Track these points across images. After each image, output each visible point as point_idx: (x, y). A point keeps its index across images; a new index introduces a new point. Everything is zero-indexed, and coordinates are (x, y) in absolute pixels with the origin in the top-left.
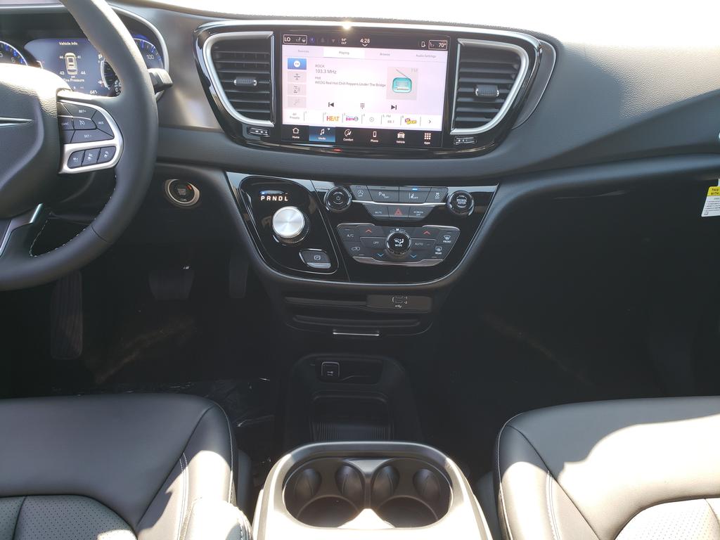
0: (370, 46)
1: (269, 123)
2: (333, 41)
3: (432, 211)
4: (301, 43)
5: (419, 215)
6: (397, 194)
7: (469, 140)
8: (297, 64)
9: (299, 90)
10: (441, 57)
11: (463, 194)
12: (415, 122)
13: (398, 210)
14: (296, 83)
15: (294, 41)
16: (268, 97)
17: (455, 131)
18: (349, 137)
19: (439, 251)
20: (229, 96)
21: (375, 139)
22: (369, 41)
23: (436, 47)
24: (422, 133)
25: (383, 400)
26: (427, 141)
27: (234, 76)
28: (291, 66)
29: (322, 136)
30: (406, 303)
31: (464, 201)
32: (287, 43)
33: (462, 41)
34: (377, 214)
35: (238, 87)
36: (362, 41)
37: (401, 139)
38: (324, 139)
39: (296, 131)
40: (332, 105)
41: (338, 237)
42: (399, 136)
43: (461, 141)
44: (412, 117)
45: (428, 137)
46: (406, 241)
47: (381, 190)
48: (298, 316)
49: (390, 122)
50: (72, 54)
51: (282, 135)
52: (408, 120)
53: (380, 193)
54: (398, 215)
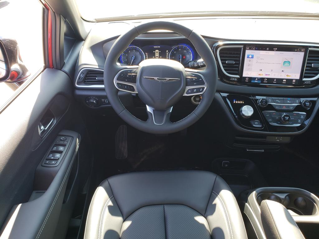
0: (277, 50)
1: (238, 76)
2: (264, 49)
3: (296, 107)
4: (253, 49)
5: (291, 108)
6: (283, 101)
7: (309, 82)
8: (250, 56)
9: (250, 65)
10: (302, 54)
11: (307, 101)
12: (290, 76)
13: (284, 107)
14: (249, 63)
15: (250, 49)
16: (238, 67)
17: (304, 79)
18: (266, 81)
19: (299, 121)
20: (224, 66)
21: (275, 82)
22: (276, 49)
23: (300, 51)
24: (292, 80)
25: (246, 176)
26: (294, 82)
27: (226, 60)
28: (248, 57)
29: (256, 81)
30: (281, 139)
31: (308, 104)
32: (248, 49)
33: (310, 49)
34: (277, 108)
35: (228, 64)
36: (274, 49)
37: (284, 82)
38: (257, 81)
39: (247, 79)
40: (261, 70)
41: (264, 116)
42: (284, 81)
43: (306, 83)
44: (289, 74)
45: (294, 81)
46: (289, 117)
47: (277, 99)
48: (235, 144)
49: (281, 76)
50: (158, 51)
51: (242, 80)
52: (288, 75)
53: (277, 100)
54: (284, 108)
